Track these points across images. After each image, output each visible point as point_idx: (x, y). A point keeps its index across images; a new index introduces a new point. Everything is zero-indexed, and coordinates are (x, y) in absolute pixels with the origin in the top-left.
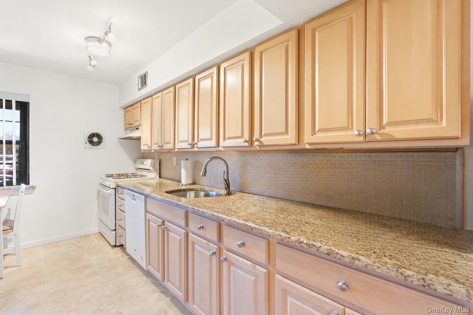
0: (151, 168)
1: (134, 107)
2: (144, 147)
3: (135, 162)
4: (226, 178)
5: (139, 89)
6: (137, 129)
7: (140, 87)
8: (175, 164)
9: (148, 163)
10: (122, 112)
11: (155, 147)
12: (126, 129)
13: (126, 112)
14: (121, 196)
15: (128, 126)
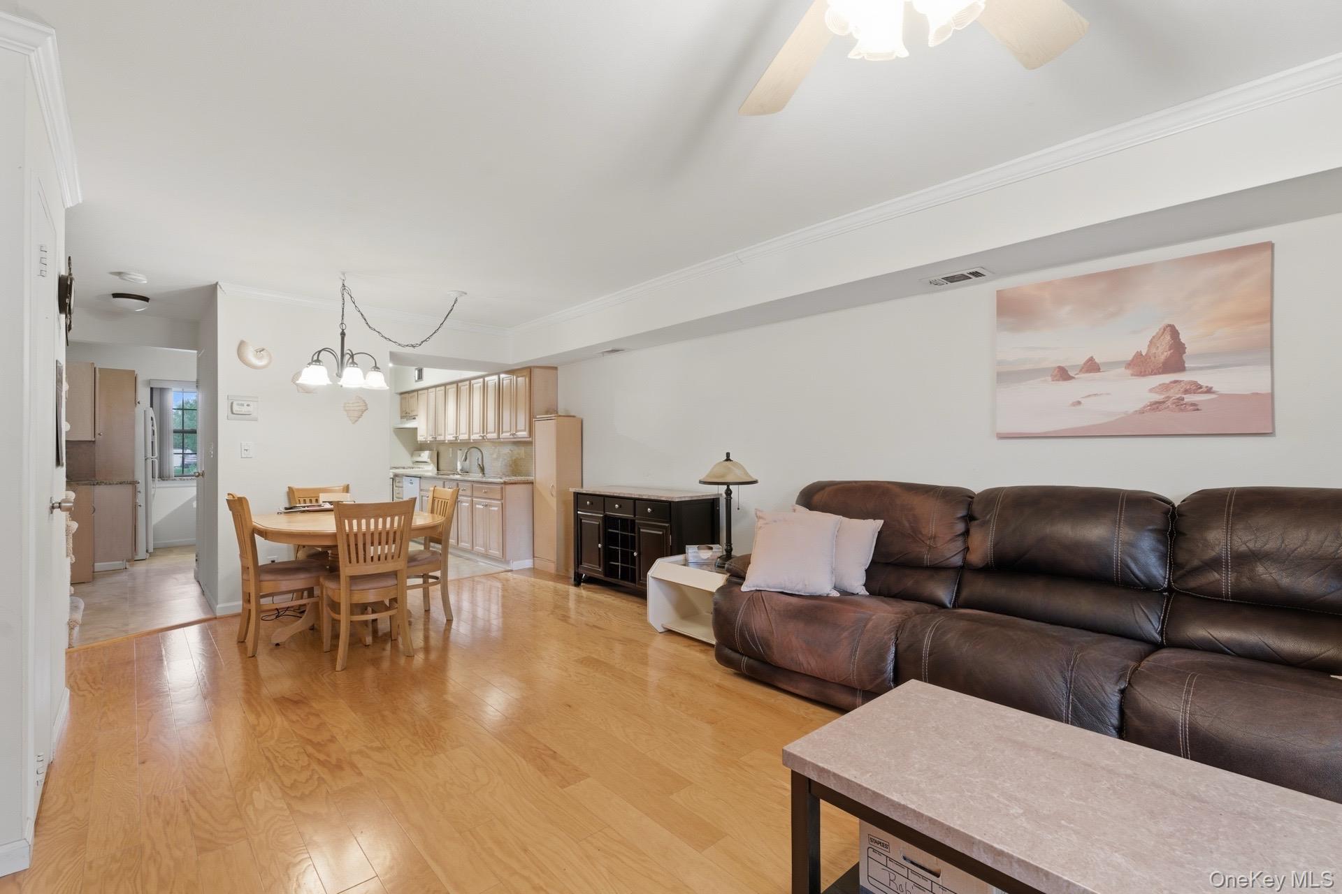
0: (429, 460)
1: (411, 395)
2: (420, 438)
3: (412, 455)
4: (480, 463)
5: (416, 381)
6: (414, 418)
7: (417, 379)
8: (451, 456)
9: (425, 455)
10: (398, 397)
11: (430, 439)
12: (402, 417)
13: (402, 399)
14: (397, 484)
15: (404, 414)
